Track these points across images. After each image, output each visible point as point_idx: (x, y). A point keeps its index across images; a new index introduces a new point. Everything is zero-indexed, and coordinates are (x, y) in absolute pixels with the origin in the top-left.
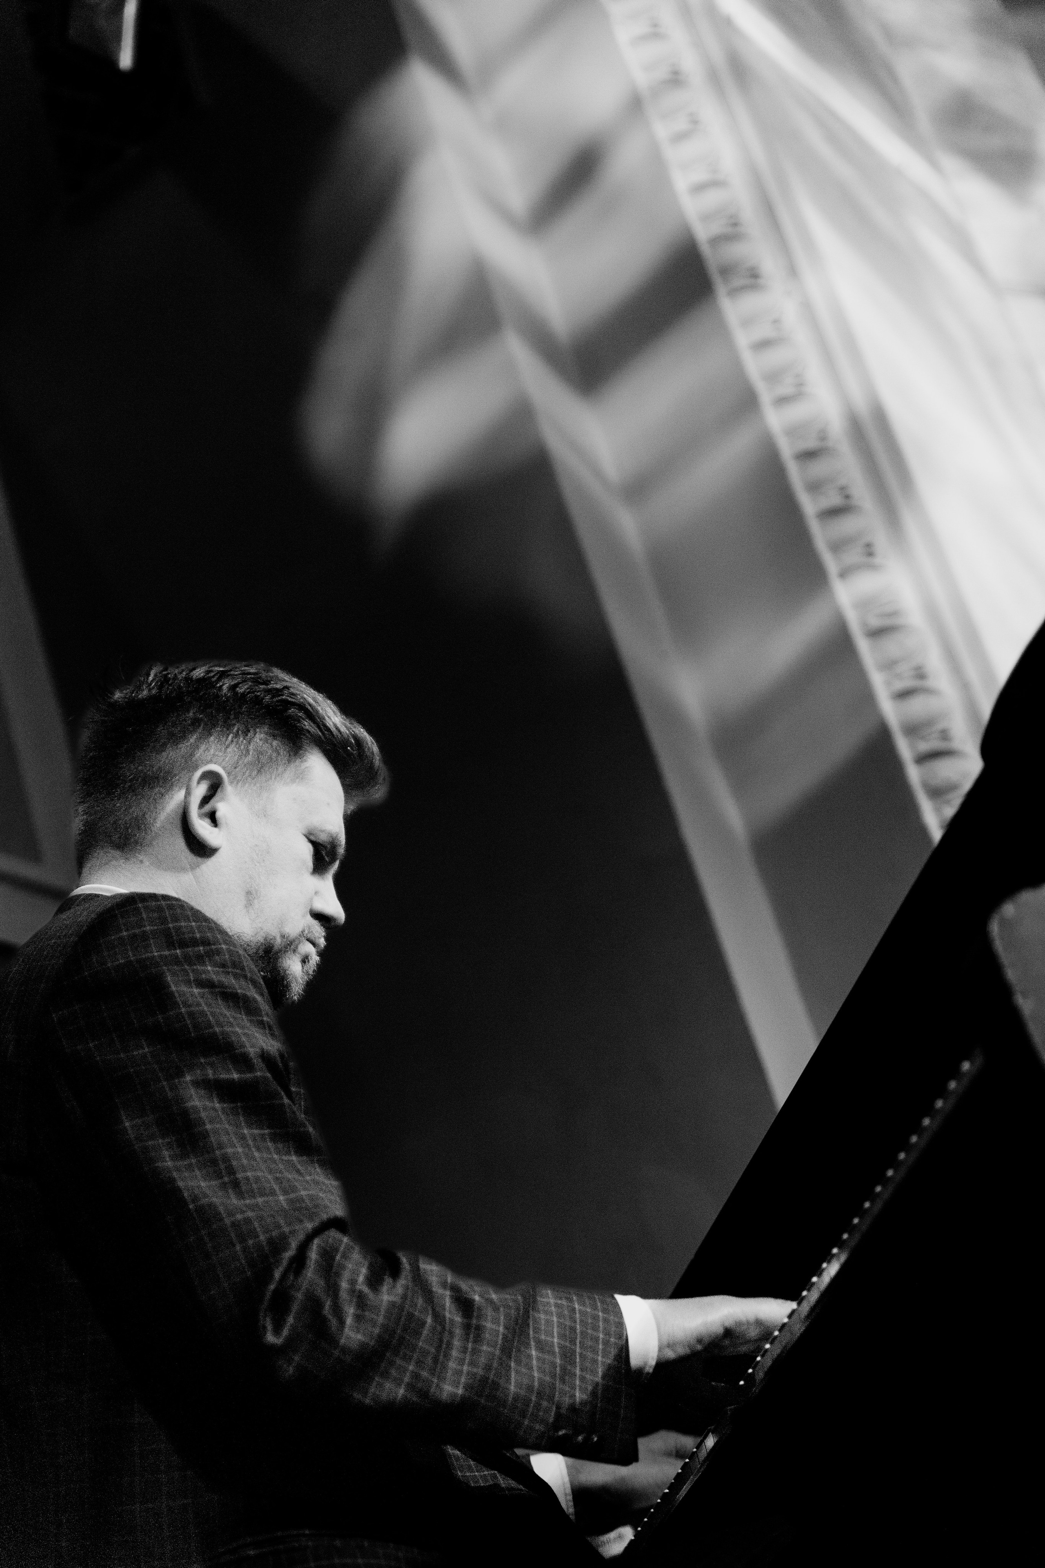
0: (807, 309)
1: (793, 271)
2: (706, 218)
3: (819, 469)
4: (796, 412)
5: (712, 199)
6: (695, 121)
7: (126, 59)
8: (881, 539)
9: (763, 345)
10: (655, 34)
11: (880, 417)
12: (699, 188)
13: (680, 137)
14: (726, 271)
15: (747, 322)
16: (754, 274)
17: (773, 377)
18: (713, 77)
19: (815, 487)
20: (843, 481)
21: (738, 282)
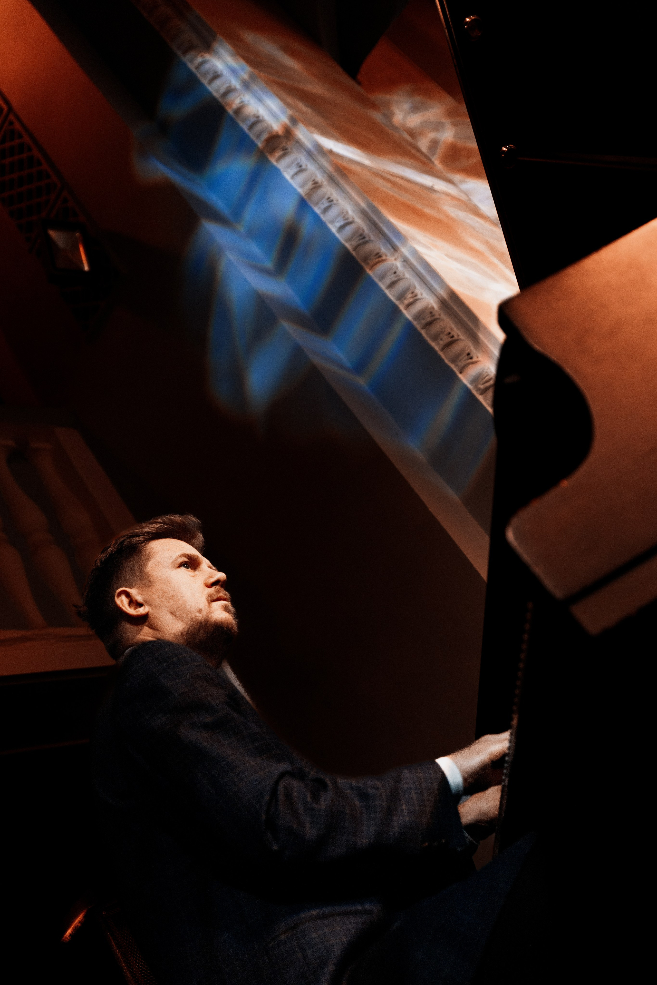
0: (406, 261)
1: (395, 249)
2: (349, 240)
3: (435, 328)
4: (418, 307)
5: (349, 230)
6: (330, 200)
7: (86, 268)
8: (472, 349)
9: (392, 285)
10: (301, 170)
11: (453, 296)
12: (342, 228)
13: (326, 210)
14: (366, 259)
15: (382, 277)
16: (378, 255)
17: (401, 296)
18: (331, 179)
19: (436, 338)
20: (447, 331)
21: (371, 263)
